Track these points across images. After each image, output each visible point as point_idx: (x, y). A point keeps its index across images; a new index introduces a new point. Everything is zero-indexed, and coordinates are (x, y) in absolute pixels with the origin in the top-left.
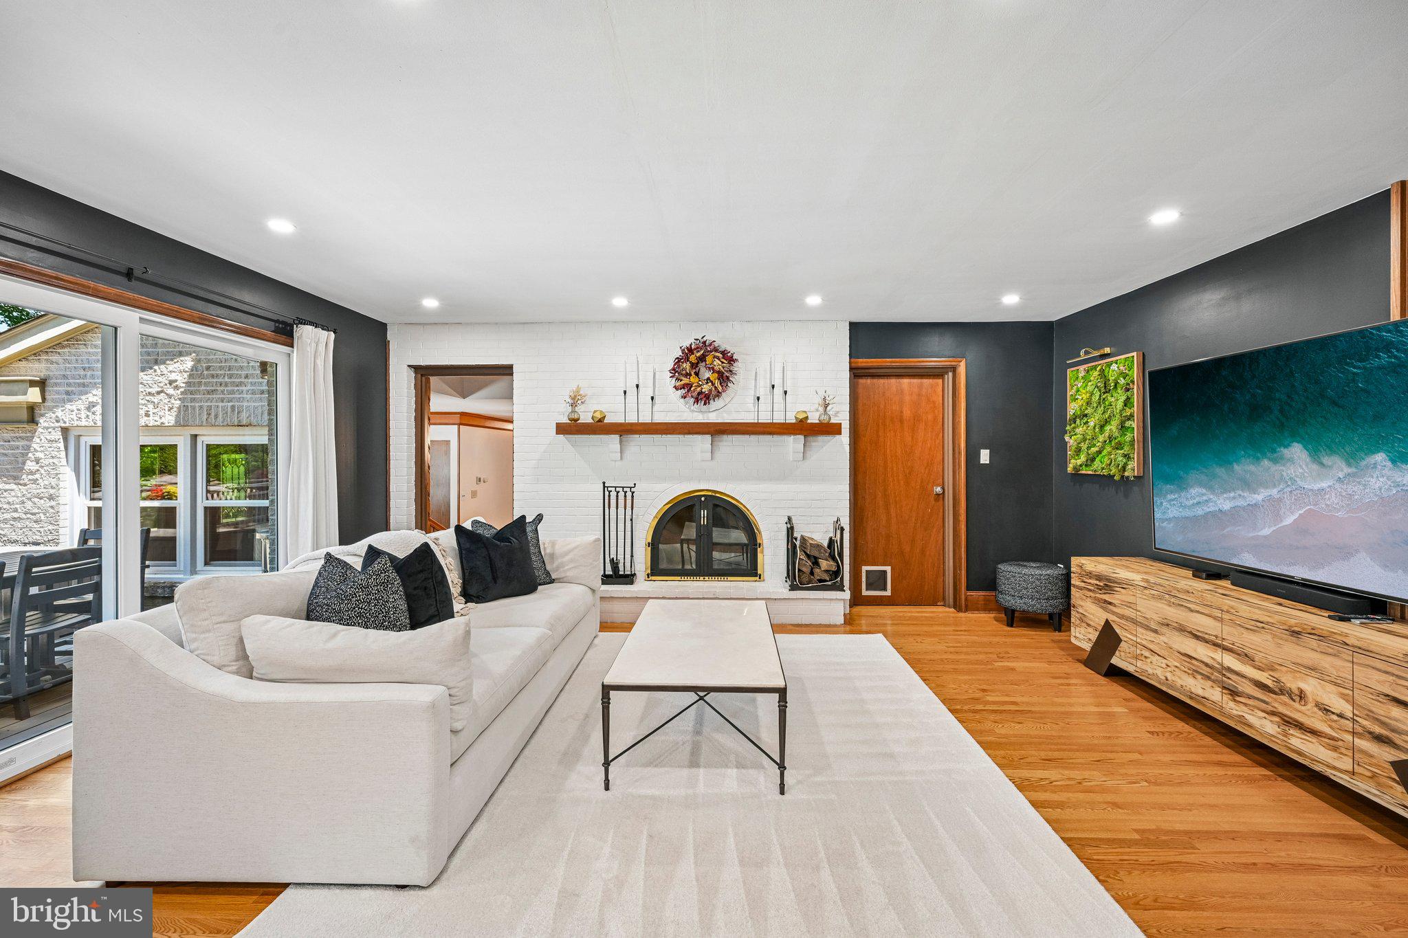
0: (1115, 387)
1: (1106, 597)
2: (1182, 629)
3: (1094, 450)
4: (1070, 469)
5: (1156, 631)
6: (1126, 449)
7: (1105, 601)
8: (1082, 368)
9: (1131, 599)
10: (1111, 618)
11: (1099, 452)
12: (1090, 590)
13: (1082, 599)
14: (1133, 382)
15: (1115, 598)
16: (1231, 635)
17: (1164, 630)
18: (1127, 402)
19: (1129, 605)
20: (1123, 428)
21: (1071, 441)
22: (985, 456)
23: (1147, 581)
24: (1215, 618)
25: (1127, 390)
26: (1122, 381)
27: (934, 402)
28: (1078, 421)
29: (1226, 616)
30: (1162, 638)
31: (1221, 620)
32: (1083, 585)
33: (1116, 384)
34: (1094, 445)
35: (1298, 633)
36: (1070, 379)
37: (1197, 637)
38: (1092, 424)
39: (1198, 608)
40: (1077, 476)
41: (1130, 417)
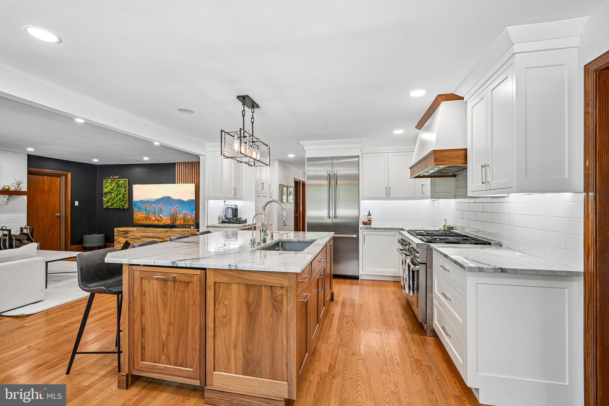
0: (121, 187)
1: (126, 235)
2: (146, 237)
3: (114, 202)
4: (105, 207)
5: (140, 239)
6: (125, 202)
7: (126, 236)
8: (110, 180)
9: (134, 234)
10: (127, 240)
11: (115, 202)
12: (121, 235)
13: (118, 238)
14: (126, 186)
15: (129, 235)
16: (156, 235)
17: (142, 238)
18: (125, 191)
19: (133, 235)
20: (124, 197)
21: (105, 199)
22: (77, 203)
23: (138, 229)
24: (153, 233)
25: (125, 188)
26: (123, 185)
27: (56, 185)
28: (108, 194)
29: (155, 232)
30: (141, 240)
31: (154, 233)
32: (118, 234)
33: (121, 186)
34: (114, 201)
35: (167, 231)
36: (105, 182)
37: (149, 237)
38: (113, 195)
39: (149, 232)
40: (107, 209)
41: (126, 194)
